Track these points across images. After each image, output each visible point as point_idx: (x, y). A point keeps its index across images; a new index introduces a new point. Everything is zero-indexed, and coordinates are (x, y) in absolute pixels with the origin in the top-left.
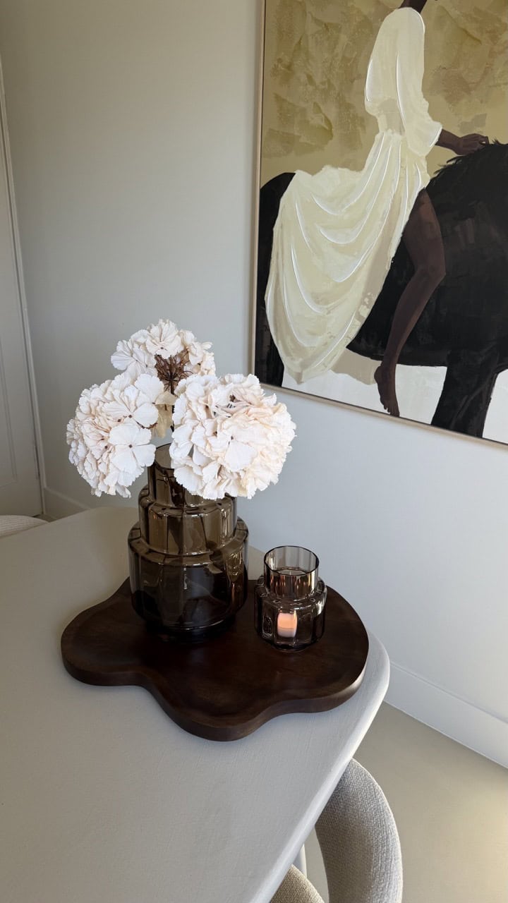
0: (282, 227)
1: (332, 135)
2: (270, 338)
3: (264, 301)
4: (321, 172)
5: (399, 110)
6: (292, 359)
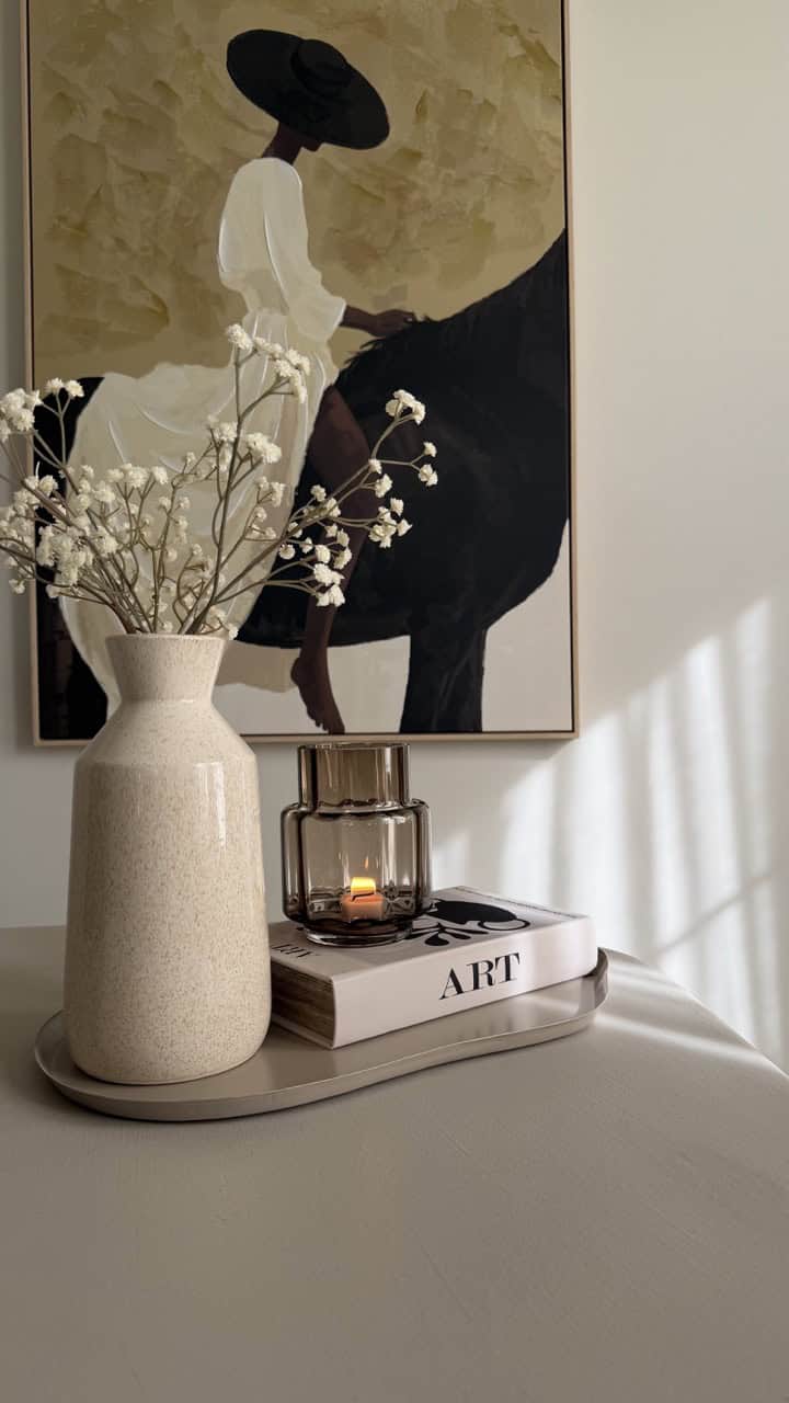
0: (83, 460)
1: (167, 320)
2: (71, 650)
4: (154, 373)
5: (276, 283)
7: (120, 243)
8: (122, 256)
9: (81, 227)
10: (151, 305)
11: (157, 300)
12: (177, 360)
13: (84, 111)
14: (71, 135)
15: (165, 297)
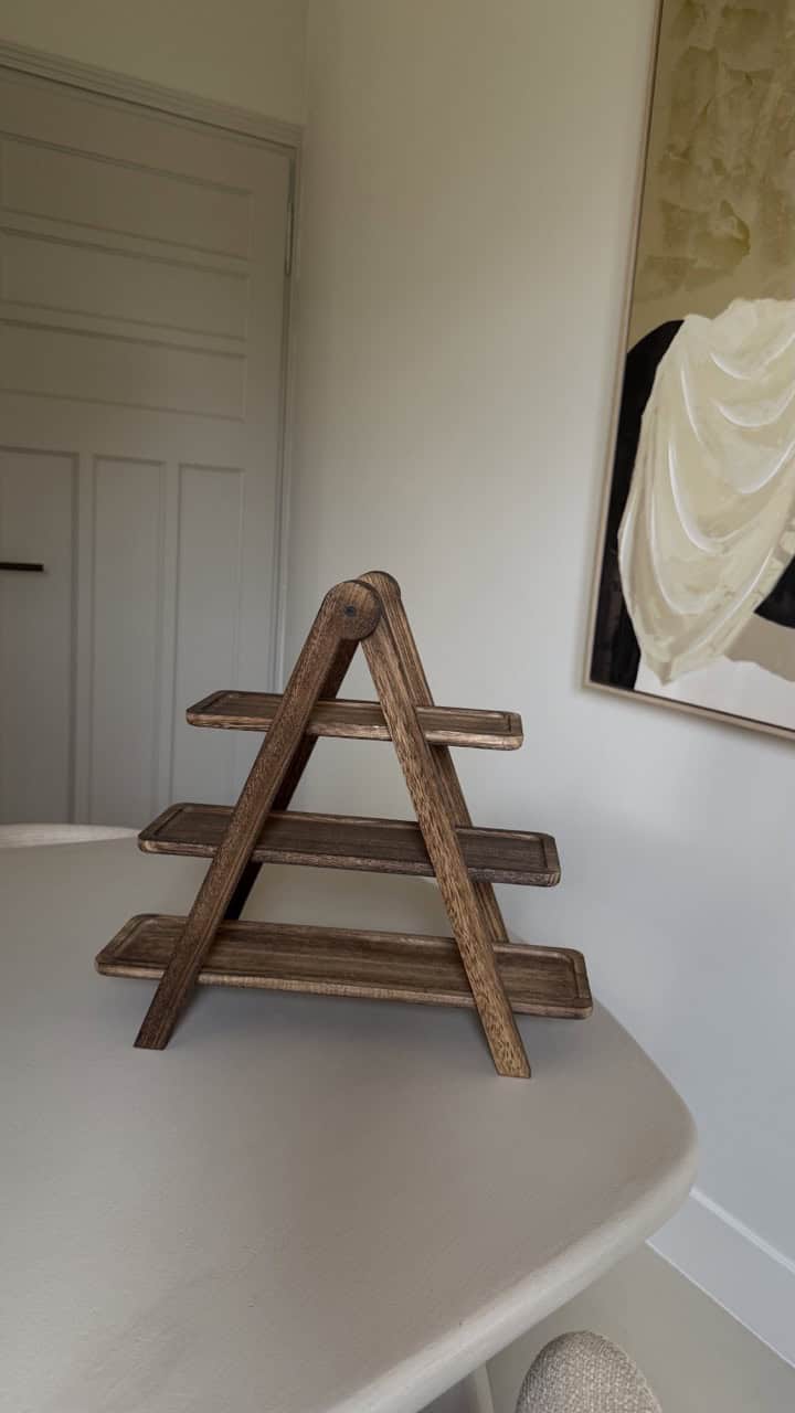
0: (656, 411)
1: (748, 248)
2: (620, 602)
3: (617, 540)
4: (726, 312)
6: (657, 639)
7: (718, 165)
8: (717, 179)
9: (686, 155)
10: (736, 234)
11: (742, 227)
12: (751, 297)
13: (705, 14)
14: (691, 48)
15: (747, 222)
